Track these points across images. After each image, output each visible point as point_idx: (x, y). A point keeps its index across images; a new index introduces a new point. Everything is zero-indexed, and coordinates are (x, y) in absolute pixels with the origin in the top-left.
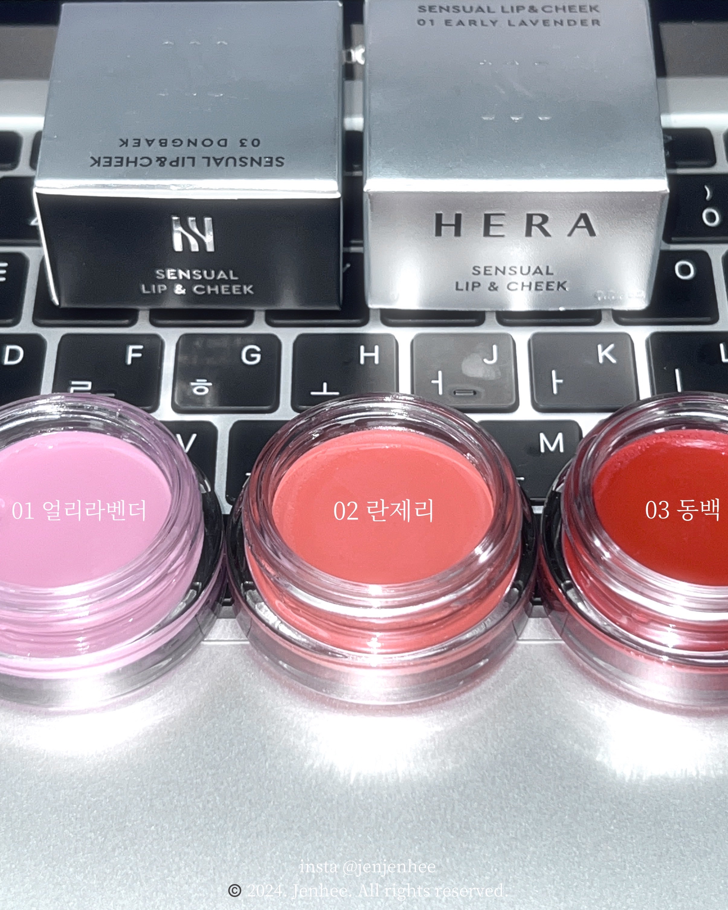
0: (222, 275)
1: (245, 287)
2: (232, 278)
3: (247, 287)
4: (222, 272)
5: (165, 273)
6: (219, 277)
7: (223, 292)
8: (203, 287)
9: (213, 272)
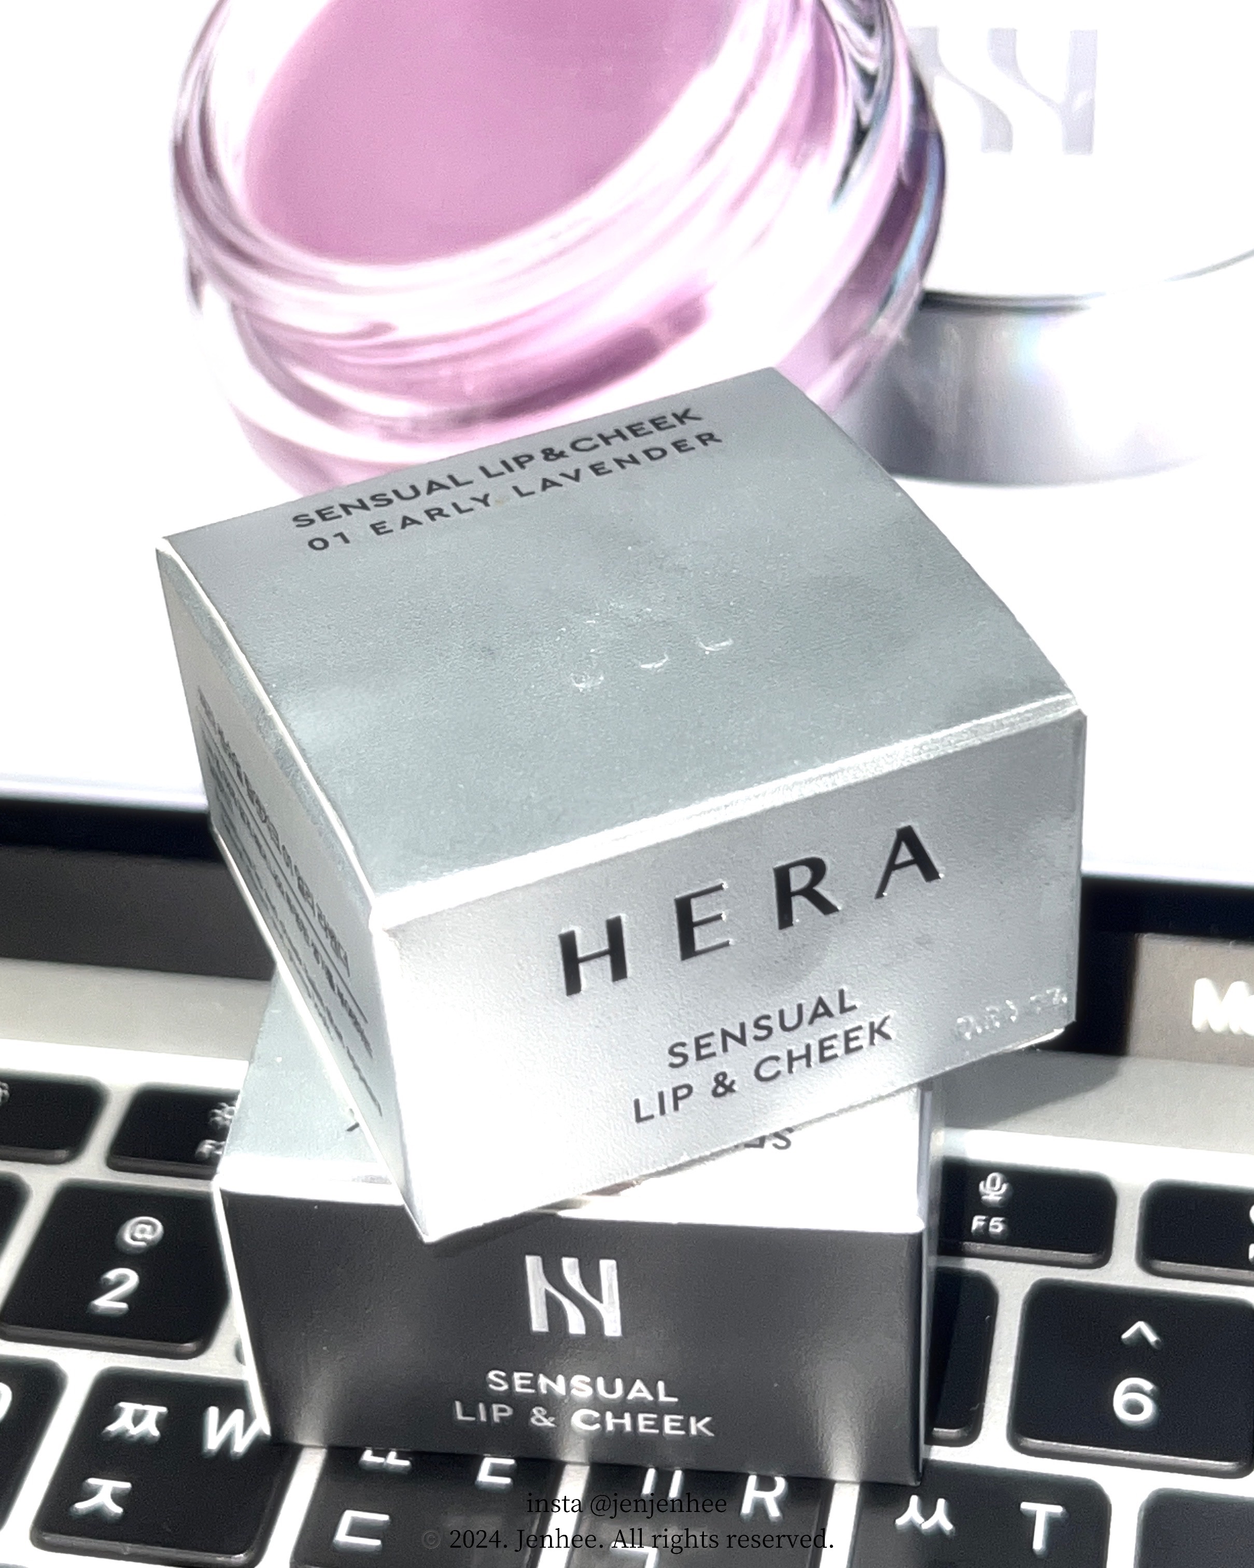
0: (639, 1391)
1: (693, 1420)
2: (663, 1398)
3: (698, 1421)
4: (639, 1384)
5: (509, 1380)
6: (631, 1396)
7: (642, 1429)
8: (596, 1415)
9: (619, 1383)
